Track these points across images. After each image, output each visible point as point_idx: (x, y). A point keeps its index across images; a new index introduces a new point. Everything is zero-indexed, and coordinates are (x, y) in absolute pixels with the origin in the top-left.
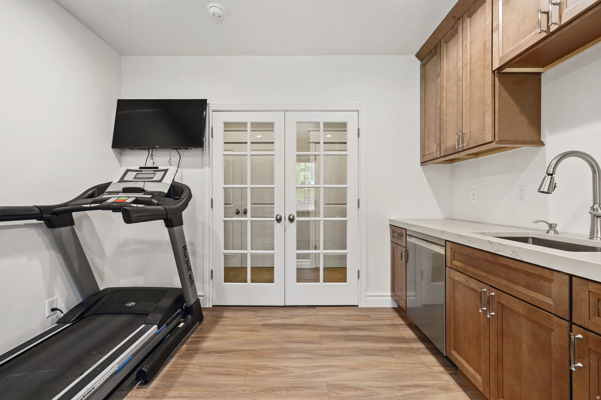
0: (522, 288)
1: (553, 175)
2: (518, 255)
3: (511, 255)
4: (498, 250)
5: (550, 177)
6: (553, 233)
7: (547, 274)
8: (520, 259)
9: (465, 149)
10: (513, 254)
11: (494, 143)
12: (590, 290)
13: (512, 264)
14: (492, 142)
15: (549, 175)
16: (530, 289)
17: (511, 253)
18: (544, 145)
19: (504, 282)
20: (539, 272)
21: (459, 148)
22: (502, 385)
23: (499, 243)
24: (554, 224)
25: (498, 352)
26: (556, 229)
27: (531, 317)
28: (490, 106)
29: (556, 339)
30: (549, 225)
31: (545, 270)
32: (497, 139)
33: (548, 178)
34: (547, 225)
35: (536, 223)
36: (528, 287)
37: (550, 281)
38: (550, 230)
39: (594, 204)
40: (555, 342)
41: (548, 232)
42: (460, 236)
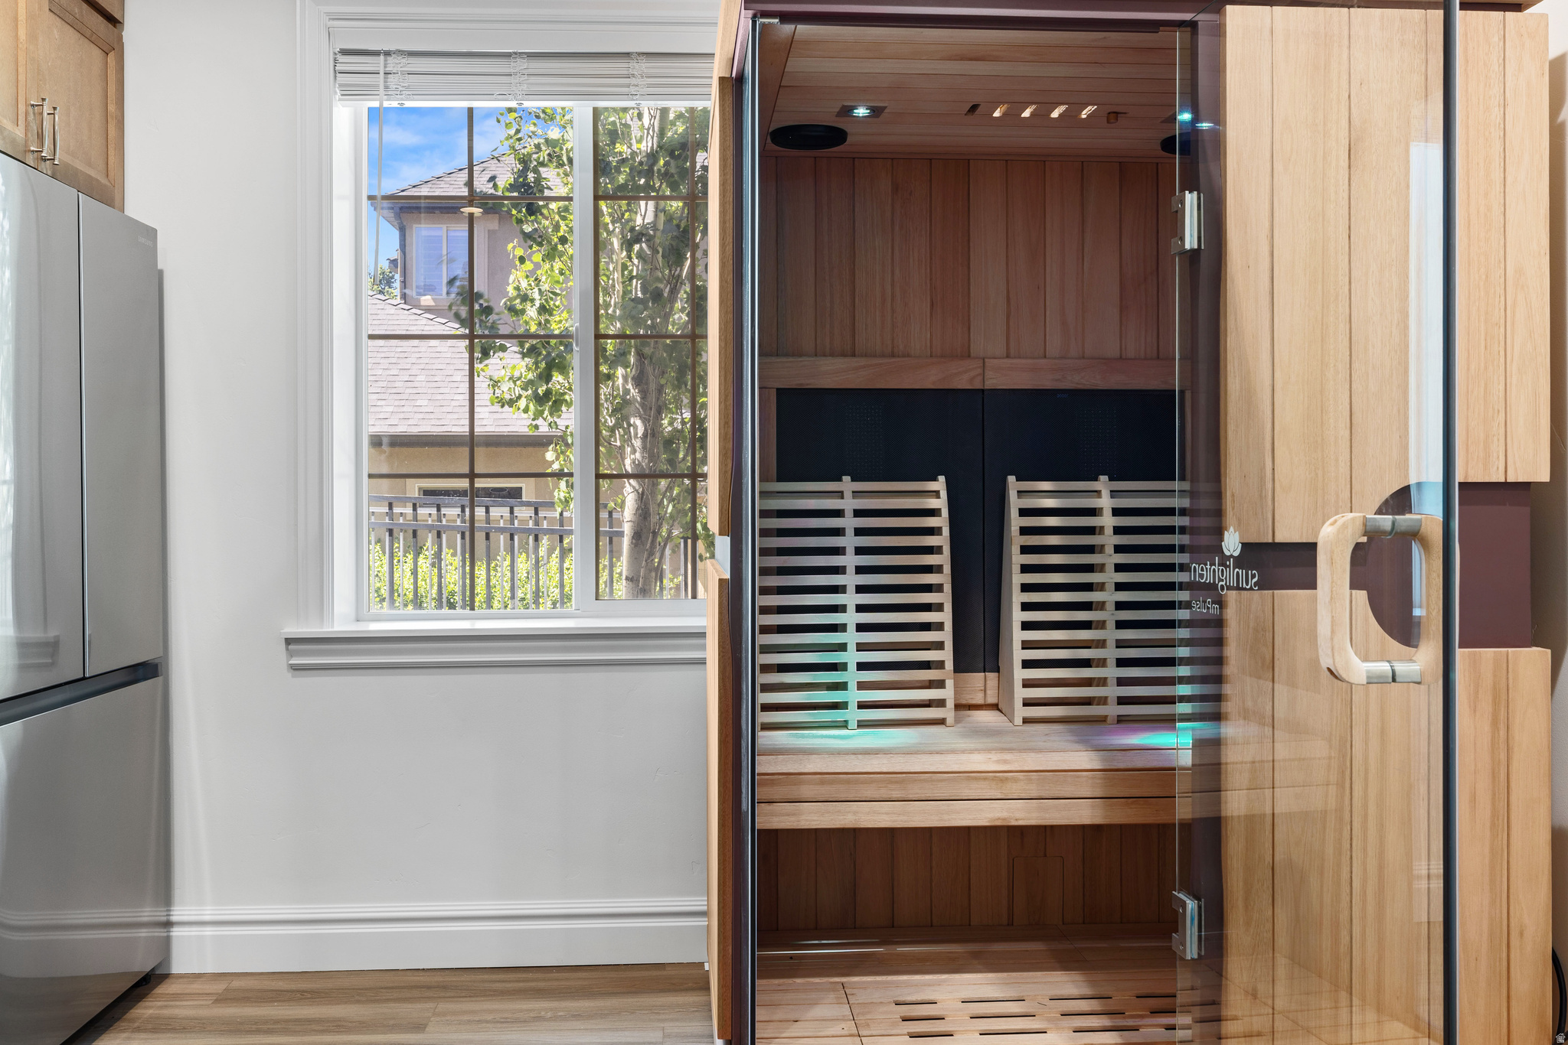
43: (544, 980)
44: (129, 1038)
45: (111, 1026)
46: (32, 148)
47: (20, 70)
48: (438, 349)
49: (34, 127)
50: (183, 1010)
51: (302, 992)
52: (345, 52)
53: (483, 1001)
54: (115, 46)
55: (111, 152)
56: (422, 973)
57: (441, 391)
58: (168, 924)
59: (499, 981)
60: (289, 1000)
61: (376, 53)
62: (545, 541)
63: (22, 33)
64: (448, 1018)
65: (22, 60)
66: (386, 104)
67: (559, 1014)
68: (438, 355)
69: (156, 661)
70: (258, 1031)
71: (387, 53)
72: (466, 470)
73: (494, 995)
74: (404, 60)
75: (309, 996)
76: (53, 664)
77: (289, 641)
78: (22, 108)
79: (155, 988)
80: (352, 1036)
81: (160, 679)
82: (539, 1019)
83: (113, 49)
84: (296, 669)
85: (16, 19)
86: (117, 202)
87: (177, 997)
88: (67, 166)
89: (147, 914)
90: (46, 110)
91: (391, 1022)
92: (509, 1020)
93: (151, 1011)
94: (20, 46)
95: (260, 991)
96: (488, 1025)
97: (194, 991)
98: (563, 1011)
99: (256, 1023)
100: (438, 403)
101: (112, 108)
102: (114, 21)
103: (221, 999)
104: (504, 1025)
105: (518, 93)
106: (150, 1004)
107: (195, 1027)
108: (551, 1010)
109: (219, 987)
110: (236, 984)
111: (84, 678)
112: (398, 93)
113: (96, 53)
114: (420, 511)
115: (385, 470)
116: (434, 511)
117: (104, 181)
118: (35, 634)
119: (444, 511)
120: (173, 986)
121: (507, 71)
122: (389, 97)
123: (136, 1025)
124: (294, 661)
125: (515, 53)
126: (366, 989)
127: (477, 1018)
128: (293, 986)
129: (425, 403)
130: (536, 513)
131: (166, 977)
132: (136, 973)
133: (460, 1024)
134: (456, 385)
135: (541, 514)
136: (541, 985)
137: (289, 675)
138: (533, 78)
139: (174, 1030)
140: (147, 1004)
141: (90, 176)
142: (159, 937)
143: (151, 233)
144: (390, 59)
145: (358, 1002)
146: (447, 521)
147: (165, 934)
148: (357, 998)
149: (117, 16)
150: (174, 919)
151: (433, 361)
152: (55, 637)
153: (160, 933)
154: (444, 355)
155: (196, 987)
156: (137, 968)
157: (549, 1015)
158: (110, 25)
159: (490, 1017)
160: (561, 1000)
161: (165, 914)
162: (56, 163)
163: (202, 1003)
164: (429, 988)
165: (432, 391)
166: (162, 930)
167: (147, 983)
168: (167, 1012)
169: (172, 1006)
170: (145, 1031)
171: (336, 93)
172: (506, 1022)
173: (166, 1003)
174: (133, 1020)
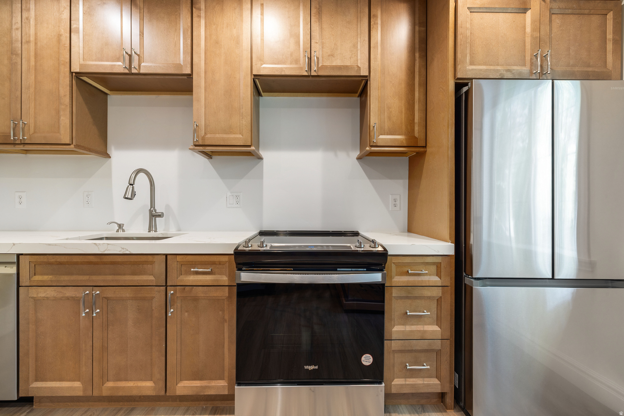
0: (128, 276)
1: (133, 185)
2: (127, 250)
3: (120, 251)
4: (106, 250)
5: (132, 186)
6: (122, 231)
7: (150, 258)
8: (129, 253)
9: (26, 143)
11: (72, 146)
12: (178, 260)
13: (119, 259)
14: (69, 144)
15: (130, 184)
16: (135, 275)
17: (121, 249)
18: (110, 157)
19: (110, 278)
20: (144, 258)
21: (14, 139)
22: (106, 371)
23: (107, 243)
24: (122, 224)
25: (103, 343)
26: (124, 228)
27: (137, 296)
28: (67, 106)
29: (156, 303)
30: (119, 225)
31: (149, 256)
32: (74, 143)
33: (130, 187)
34: (116, 225)
35: (110, 224)
36: (134, 274)
37: (152, 263)
38: (119, 229)
39: (151, 208)
40: (156, 305)
41: (118, 231)
42: (50, 245)
46: (534, 72)
47: (527, 44)
49: (536, 64)
54: (613, 9)
55: (609, 56)
63: (528, 30)
65: (528, 41)
78: (528, 58)
83: (610, 11)
85: (524, 26)
86: (614, 76)
88: (565, 72)
94: (527, 35)
101: (610, 36)
113: (597, 17)
117: (601, 70)
141: (588, 71)
158: (608, 2)
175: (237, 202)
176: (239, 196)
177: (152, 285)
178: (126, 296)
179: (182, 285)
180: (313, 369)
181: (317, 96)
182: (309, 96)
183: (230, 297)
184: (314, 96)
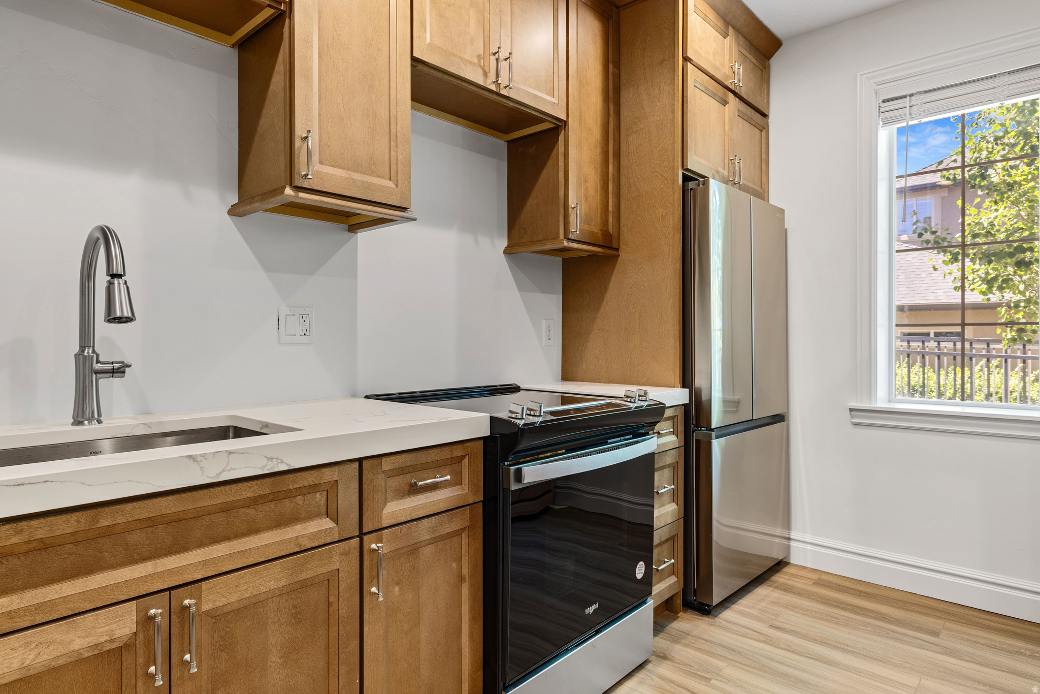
2: (282, 462)
4: (223, 471)
7: (326, 474)
8: (286, 468)
10: (269, 462)
12: (384, 468)
17: (264, 461)
19: (219, 550)
20: (311, 478)
23: (227, 451)
27: (296, 580)
31: (324, 470)
42: (23, 484)
43: (1019, 628)
44: (773, 591)
45: (764, 582)
46: (731, 179)
47: (726, 145)
48: (912, 262)
49: (732, 169)
50: (798, 584)
51: (860, 592)
52: (885, 101)
53: (976, 629)
54: (765, 127)
55: (763, 177)
56: (932, 600)
57: (914, 282)
58: (789, 539)
59: (987, 620)
60: (853, 594)
61: (905, 97)
62: (995, 362)
63: (727, 128)
64: (954, 633)
65: (727, 140)
66: (911, 123)
67: (1036, 655)
68: (912, 264)
69: (783, 414)
70: (838, 607)
71: (911, 95)
72: (959, 322)
73: (983, 628)
74: (922, 97)
75: (864, 595)
76: (736, 411)
77: (851, 410)
78: (727, 161)
79: (783, 568)
80: (892, 626)
81: (785, 423)
82: (1019, 653)
83: (764, 129)
84: (855, 424)
85: (724, 122)
86: (766, 197)
87: (794, 575)
88: (745, 185)
89: (779, 531)
90: (737, 161)
91: (916, 625)
92: (997, 648)
93: (782, 580)
94: (726, 134)
95: (837, 584)
96: (983, 646)
97: (802, 575)
98: (1038, 654)
99: (836, 602)
100: (912, 289)
101: (764, 156)
102: (765, 115)
103: (817, 583)
104: (994, 650)
105: (1001, 97)
106: (782, 576)
107: (805, 595)
108: (1029, 650)
109: (815, 576)
110: (823, 577)
111: (753, 420)
112: (918, 115)
113: (758, 131)
114: (911, 344)
115: (906, 322)
116: (920, 344)
117: (760, 190)
118: (730, 397)
119: (926, 344)
120: (792, 569)
121: (993, 86)
122: (912, 119)
123: (776, 585)
124: (854, 420)
125: (999, 74)
126: (898, 600)
127: (975, 640)
128: (854, 586)
129: (905, 289)
130: (988, 346)
131: (787, 564)
132: (776, 559)
133: (962, 640)
134: (923, 279)
135: (992, 346)
136: (1019, 631)
137: (852, 427)
138: (1011, 86)
139: (794, 593)
140: (780, 575)
141: (755, 189)
142: (785, 544)
143: (782, 211)
144: (913, 98)
145: (893, 606)
146: (929, 349)
147: (788, 543)
148: (893, 604)
149: (766, 113)
150: (792, 537)
151: (908, 268)
152: (738, 399)
153: (785, 542)
154: (916, 264)
155: (803, 573)
156: (774, 556)
157: (1028, 653)
158: (763, 118)
159: (983, 641)
160: (1035, 645)
161: (788, 533)
162: (741, 184)
163: (807, 582)
164: (938, 610)
165: (909, 283)
166: (786, 541)
167: (780, 565)
168: (790, 582)
169: (792, 580)
170: (780, 589)
171: (879, 124)
172: (995, 648)
173: (790, 578)
174: (774, 582)
175: (305, 332)
176: (308, 316)
177: (332, 541)
178: (268, 589)
179: (392, 524)
180: (594, 610)
181: (450, 121)
182: (438, 116)
183: (471, 528)
184: (447, 119)
